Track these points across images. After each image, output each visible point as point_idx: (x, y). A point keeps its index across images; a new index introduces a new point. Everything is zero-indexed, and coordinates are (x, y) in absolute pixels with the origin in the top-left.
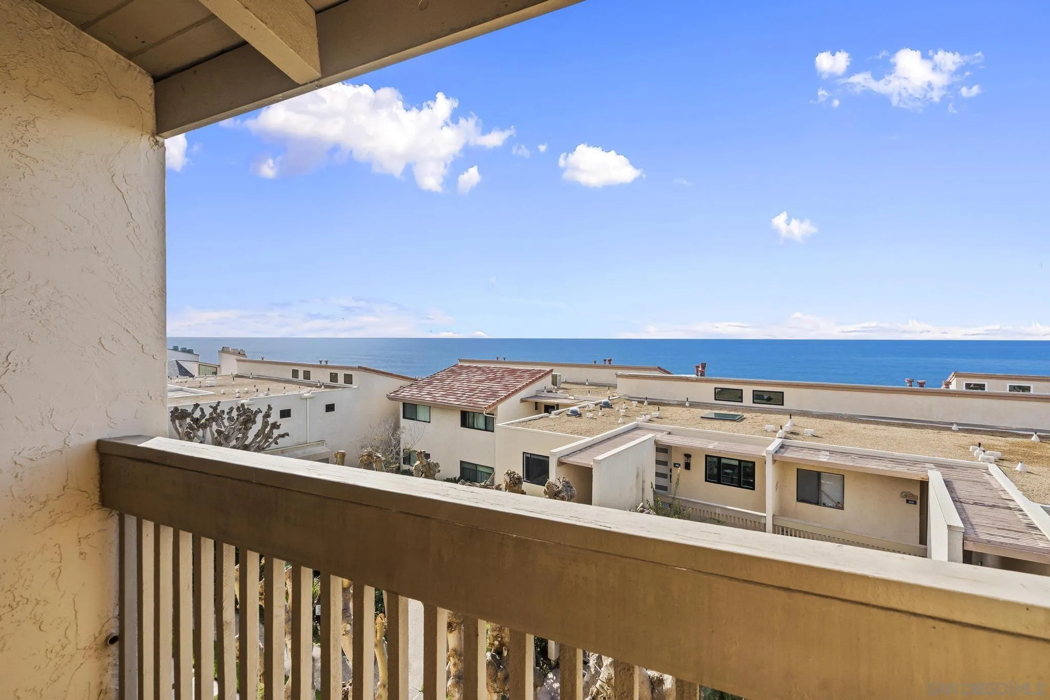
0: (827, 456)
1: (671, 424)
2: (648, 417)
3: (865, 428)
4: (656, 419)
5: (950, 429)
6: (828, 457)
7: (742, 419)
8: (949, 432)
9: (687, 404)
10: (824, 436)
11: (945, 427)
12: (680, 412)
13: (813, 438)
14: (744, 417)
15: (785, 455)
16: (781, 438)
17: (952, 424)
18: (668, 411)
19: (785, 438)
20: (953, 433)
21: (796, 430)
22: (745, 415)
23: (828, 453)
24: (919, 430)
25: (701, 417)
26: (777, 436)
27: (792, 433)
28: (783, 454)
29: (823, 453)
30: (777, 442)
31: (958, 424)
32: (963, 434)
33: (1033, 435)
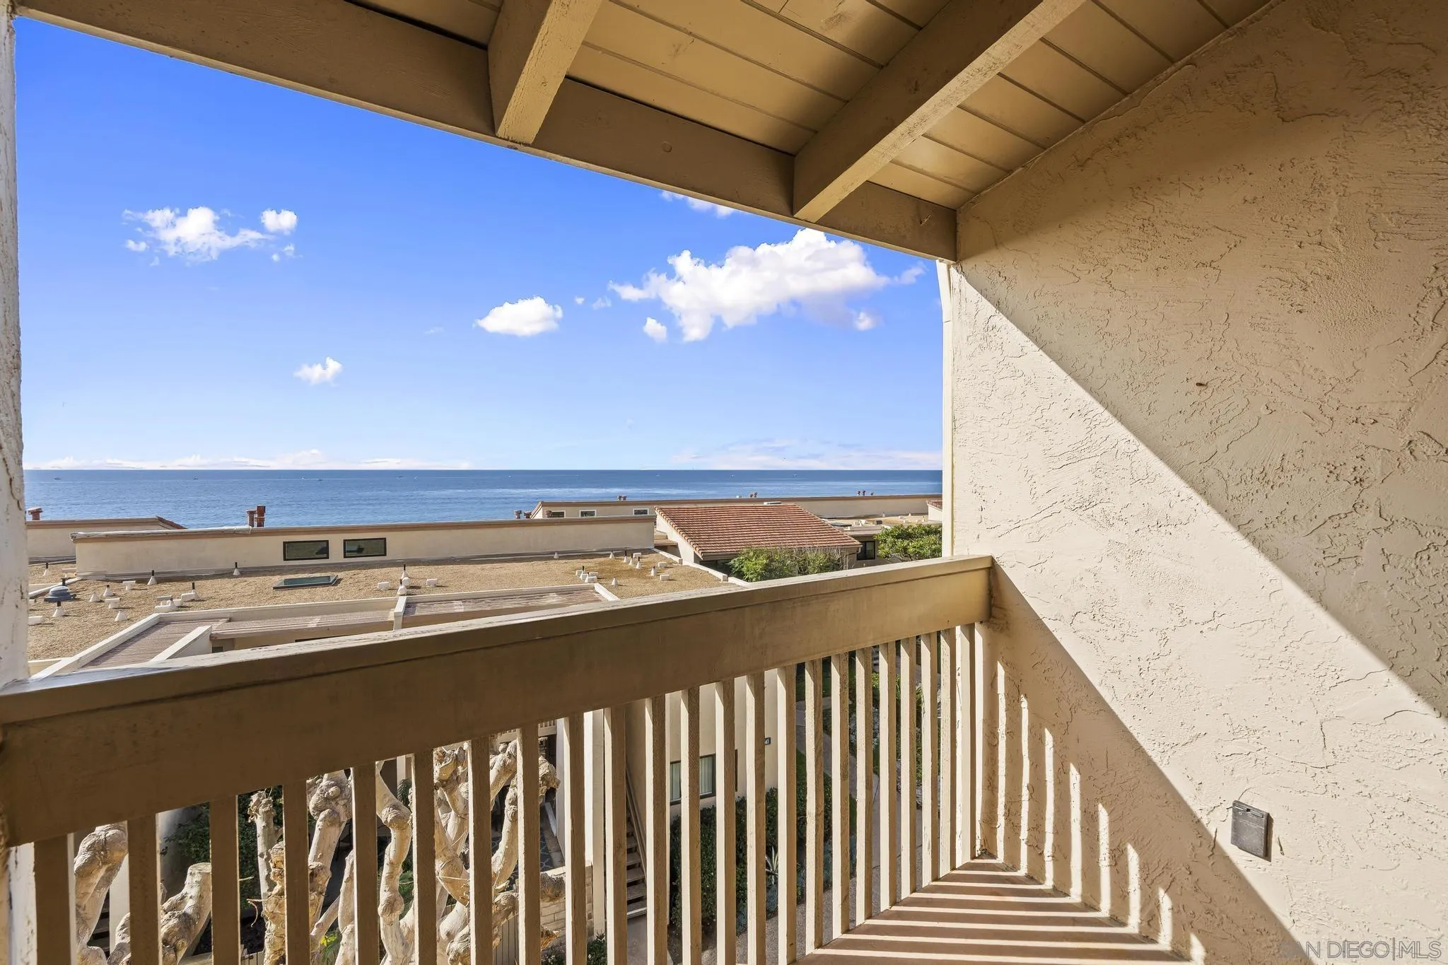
0: (461, 605)
1: (227, 606)
2: (177, 601)
3: (483, 569)
4: (191, 604)
5: (552, 558)
6: (463, 607)
7: (337, 582)
8: (554, 561)
9: (236, 572)
10: (447, 584)
11: (546, 556)
12: (230, 585)
13: (438, 588)
14: (339, 577)
15: (417, 614)
16: (404, 595)
17: (553, 553)
18: (207, 588)
19: (408, 595)
20: (557, 561)
21: (415, 583)
22: (340, 575)
23: (460, 603)
24: (530, 563)
25: (274, 588)
26: (399, 593)
27: (412, 587)
28: (414, 612)
29: (455, 603)
30: (402, 602)
31: (559, 553)
32: (564, 561)
33: (609, 554)
